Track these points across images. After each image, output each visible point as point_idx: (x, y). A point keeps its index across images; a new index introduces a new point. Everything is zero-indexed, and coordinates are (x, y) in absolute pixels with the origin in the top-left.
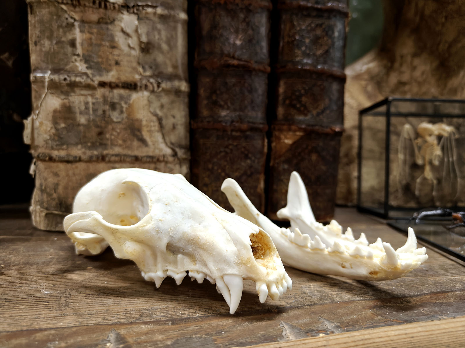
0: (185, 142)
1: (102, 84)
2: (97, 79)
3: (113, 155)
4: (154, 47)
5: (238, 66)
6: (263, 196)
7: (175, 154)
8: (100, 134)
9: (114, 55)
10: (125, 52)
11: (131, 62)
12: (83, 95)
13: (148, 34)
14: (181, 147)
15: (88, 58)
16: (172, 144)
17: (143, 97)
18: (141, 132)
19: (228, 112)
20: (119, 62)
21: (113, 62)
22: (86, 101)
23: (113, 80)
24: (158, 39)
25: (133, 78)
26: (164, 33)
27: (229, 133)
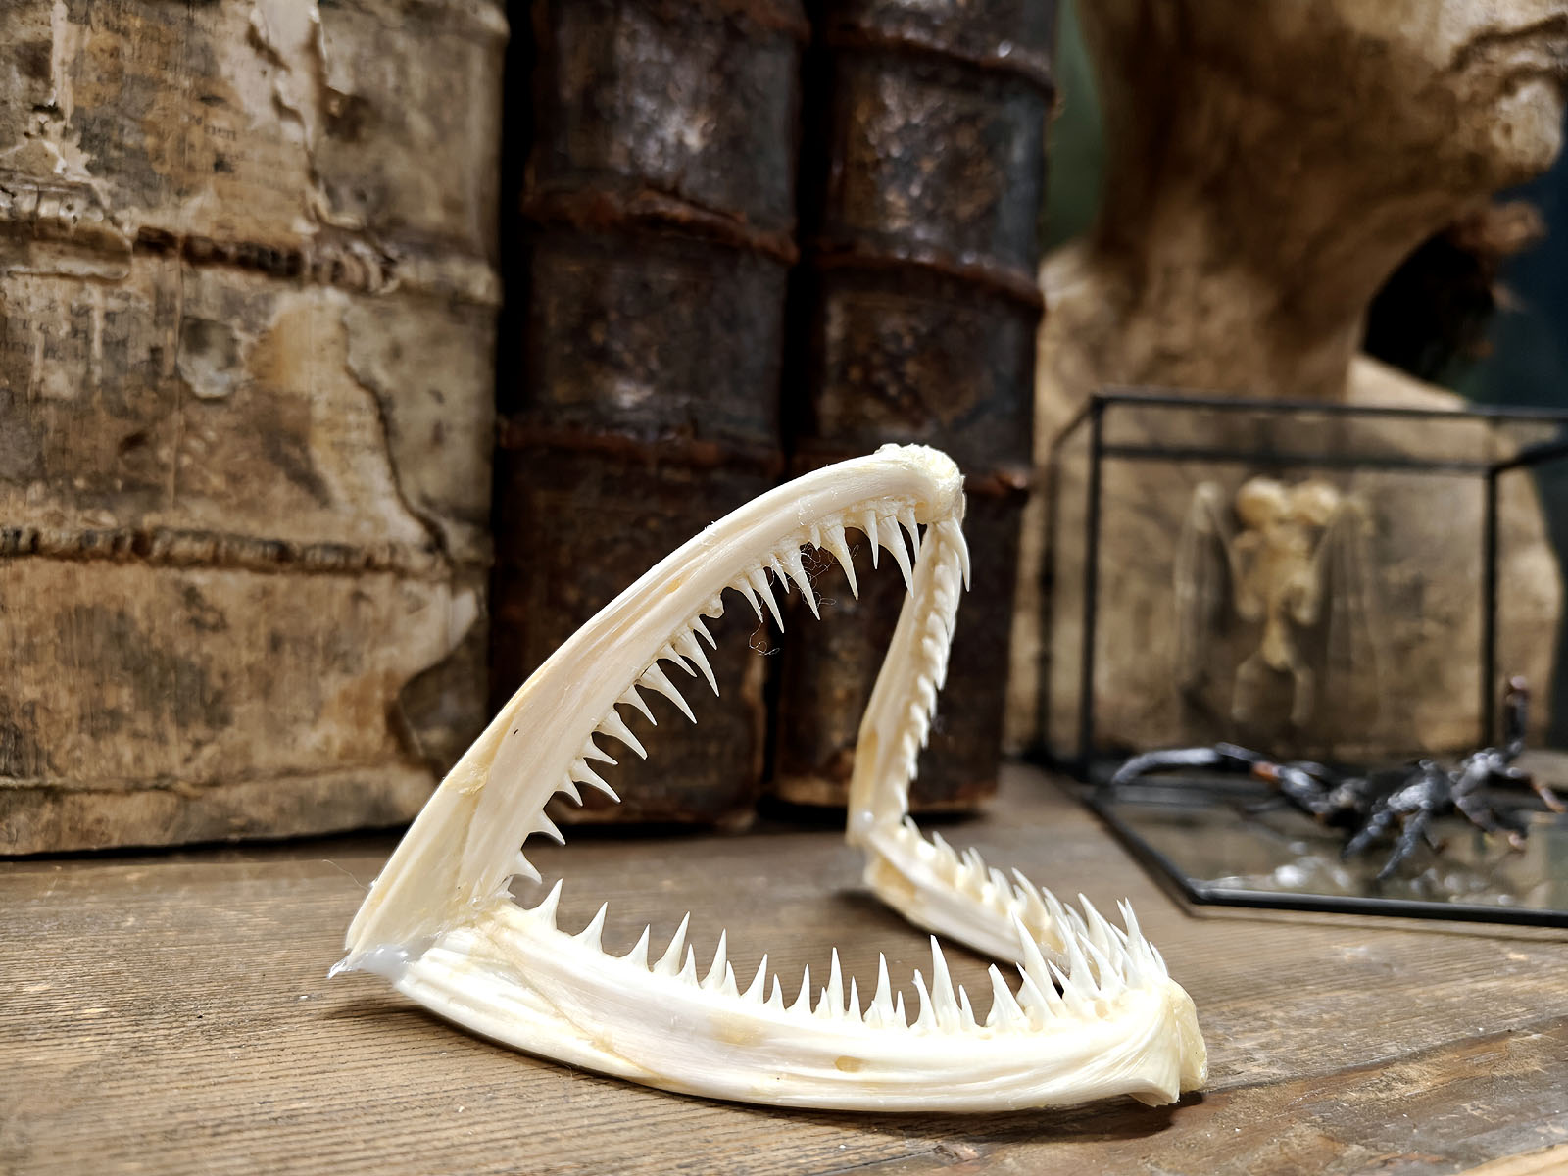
0: (476, 498)
1: (155, 243)
2: (132, 221)
3: (182, 534)
4: (378, 117)
5: (690, 227)
6: (761, 712)
7: (436, 543)
8: (134, 442)
9: (210, 131)
10: (256, 124)
11: (281, 163)
12: (62, 276)
13: (356, 66)
14: (459, 515)
15: (96, 130)
16: (427, 501)
17: (321, 309)
18: (304, 450)
19: (647, 392)
20: (227, 159)
21: (206, 159)
22: (75, 305)
23: (203, 229)
24: (398, 90)
25: (288, 229)
26: (418, 72)
27: (652, 470)
